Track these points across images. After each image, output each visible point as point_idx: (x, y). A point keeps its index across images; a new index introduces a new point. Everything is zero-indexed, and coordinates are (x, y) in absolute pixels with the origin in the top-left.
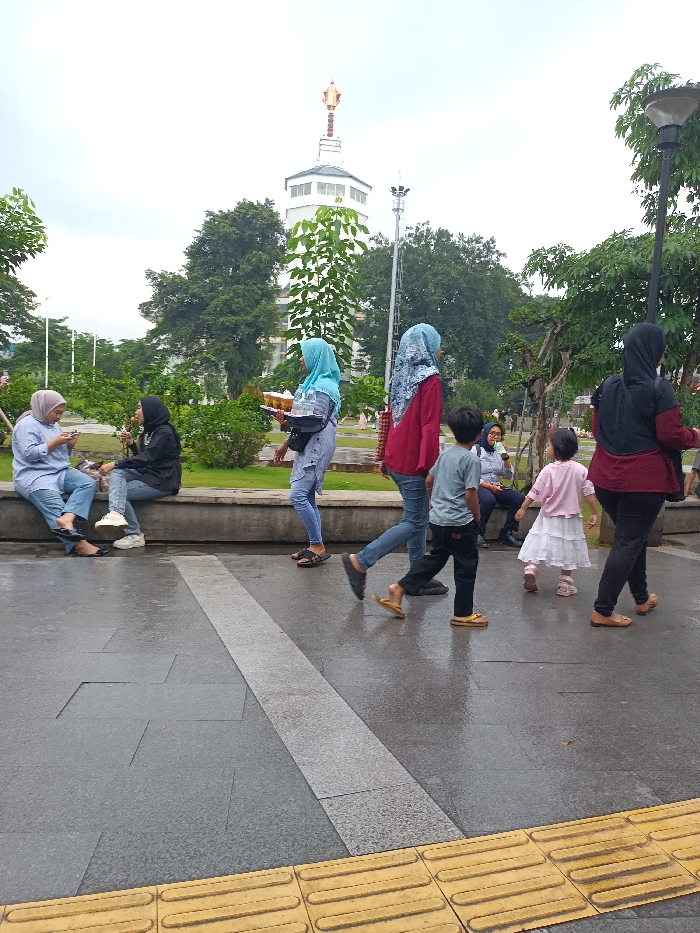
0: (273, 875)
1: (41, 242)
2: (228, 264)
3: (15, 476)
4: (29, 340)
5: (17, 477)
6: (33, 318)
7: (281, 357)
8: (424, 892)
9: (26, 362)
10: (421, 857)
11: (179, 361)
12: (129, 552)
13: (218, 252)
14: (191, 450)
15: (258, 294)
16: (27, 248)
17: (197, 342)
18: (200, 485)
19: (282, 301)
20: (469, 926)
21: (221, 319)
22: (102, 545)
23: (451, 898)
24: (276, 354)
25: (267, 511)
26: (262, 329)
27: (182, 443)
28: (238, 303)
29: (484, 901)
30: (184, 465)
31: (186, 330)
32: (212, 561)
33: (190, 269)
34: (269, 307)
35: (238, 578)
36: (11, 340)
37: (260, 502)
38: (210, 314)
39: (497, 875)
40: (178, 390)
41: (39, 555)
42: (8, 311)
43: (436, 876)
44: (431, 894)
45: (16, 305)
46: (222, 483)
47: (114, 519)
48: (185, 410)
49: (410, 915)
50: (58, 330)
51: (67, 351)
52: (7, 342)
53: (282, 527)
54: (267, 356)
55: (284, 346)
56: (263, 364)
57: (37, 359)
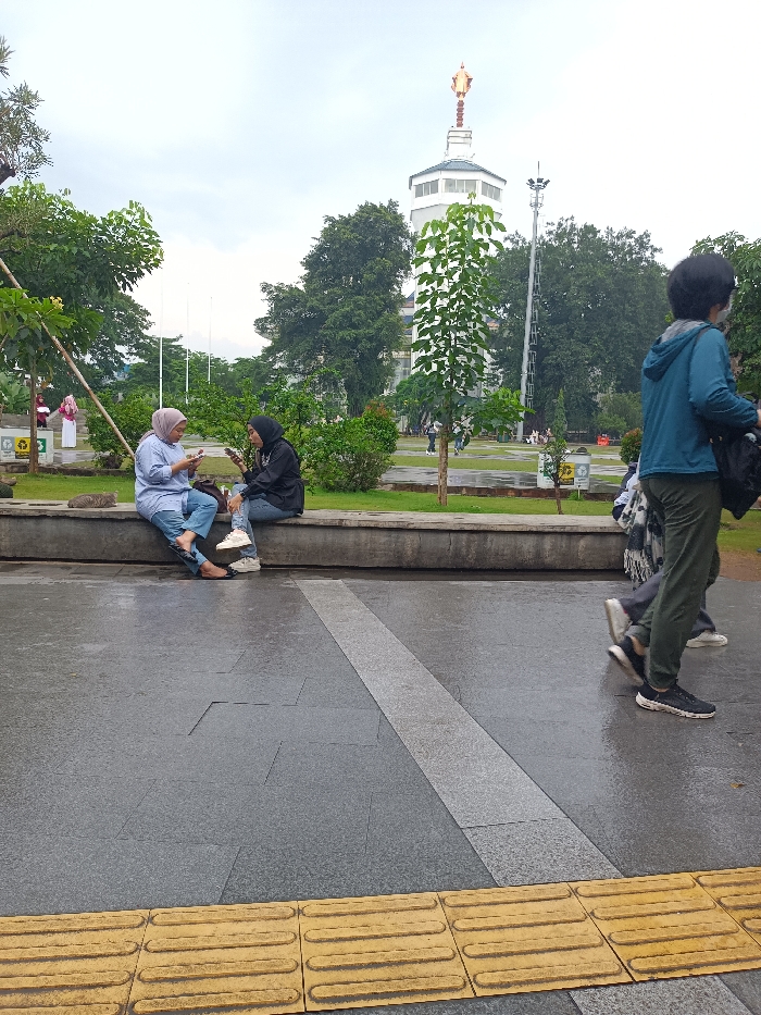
0: (412, 899)
1: (158, 256)
2: (348, 273)
3: (137, 497)
4: (142, 361)
6: (147, 337)
7: (405, 373)
8: (578, 928)
9: (140, 383)
10: (575, 892)
11: (297, 379)
13: (337, 261)
14: (312, 471)
15: (380, 305)
16: (143, 264)
17: (315, 359)
18: (322, 508)
19: (405, 312)
20: (629, 965)
21: (340, 334)
23: (610, 937)
24: (399, 369)
25: (394, 534)
26: (384, 343)
27: (303, 464)
28: (359, 315)
29: (646, 942)
31: (304, 346)
32: (337, 586)
33: (308, 280)
34: (393, 319)
36: (126, 362)
37: (387, 526)
38: (329, 328)
39: (659, 916)
40: (300, 407)
41: (162, 578)
42: (122, 331)
43: (592, 913)
44: (587, 931)
45: (130, 325)
46: (346, 505)
47: (237, 538)
48: (307, 428)
49: (564, 949)
50: (173, 350)
51: (181, 372)
52: (122, 364)
53: (409, 553)
54: (390, 372)
55: (407, 361)
56: (385, 381)
57: (150, 380)
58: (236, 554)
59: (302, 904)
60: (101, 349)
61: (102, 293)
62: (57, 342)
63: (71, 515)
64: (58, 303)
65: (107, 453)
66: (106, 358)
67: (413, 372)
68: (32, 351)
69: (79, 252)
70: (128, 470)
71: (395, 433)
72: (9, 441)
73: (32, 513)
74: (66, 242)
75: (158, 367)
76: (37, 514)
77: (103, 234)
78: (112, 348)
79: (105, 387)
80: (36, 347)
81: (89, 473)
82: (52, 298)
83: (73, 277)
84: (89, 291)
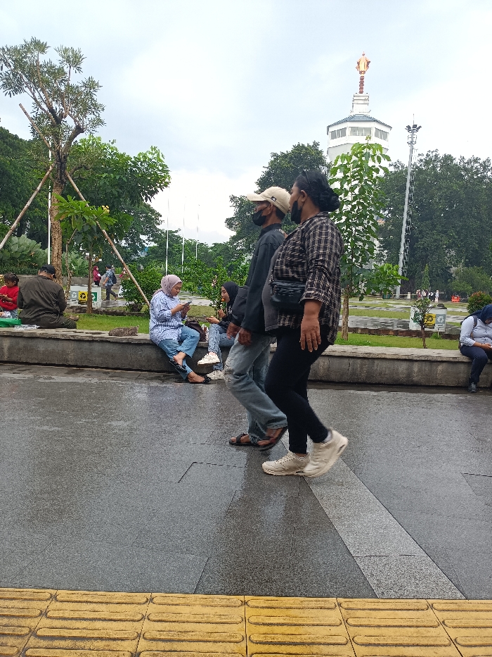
0: (321, 602)
1: (167, 180)
4: (156, 245)
6: (159, 230)
8: (433, 632)
9: (154, 259)
10: (432, 607)
16: (158, 185)
23: (455, 640)
29: (482, 645)
36: (146, 245)
41: (164, 381)
43: (443, 622)
44: (440, 634)
45: (149, 223)
47: (211, 358)
49: (423, 645)
50: (175, 238)
51: (179, 252)
52: (143, 246)
57: (161, 257)
58: (210, 367)
59: (247, 598)
60: (131, 237)
61: (133, 203)
62: (105, 233)
63: (111, 340)
64: (106, 209)
65: (133, 302)
66: (134, 243)
68: (90, 238)
69: (120, 178)
70: (145, 313)
72: (75, 293)
73: (87, 339)
74: (112, 172)
75: (165, 249)
76: (90, 339)
77: (134, 167)
78: (138, 237)
79: (133, 261)
80: (93, 236)
81: (122, 314)
82: (103, 206)
83: (116, 194)
84: (125, 202)
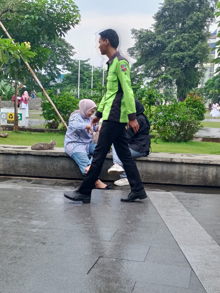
1: (78, 19)
2: (178, 22)
3: (65, 144)
4: (70, 72)
5: (67, 145)
6: (72, 60)
7: (210, 75)
9: (68, 84)
11: (149, 80)
12: (122, 188)
13: (173, 15)
14: (156, 131)
15: (197, 38)
16: (70, 23)
17: (160, 69)
18: (161, 151)
19: (211, 41)
21: (174, 55)
22: (109, 183)
24: (207, 74)
25: (202, 167)
26: (199, 59)
27: (152, 127)
28: (184, 44)
30: (152, 140)
31: (153, 62)
32: (169, 195)
33: (157, 26)
34: (204, 45)
35: (185, 206)
36: (61, 73)
37: (197, 162)
38: (167, 52)
40: (150, 96)
41: (76, 187)
42: (60, 57)
45: (64, 54)
46: (174, 150)
48: (153, 108)
50: (85, 66)
51: (89, 78)
52: (59, 74)
53: (211, 178)
54: (201, 75)
55: (212, 69)
56: (199, 80)
57: (74, 82)
60: (50, 67)
61: (50, 39)
62: (28, 64)
63: (32, 153)
64: (28, 45)
65: (51, 121)
66: (52, 71)
67: (215, 75)
68: (16, 69)
69: (39, 19)
70: (61, 130)
71: (204, 110)
72: (4, 115)
73: (14, 152)
74: (33, 13)
75: (77, 76)
76: (16, 153)
77: (51, 8)
78: (55, 66)
79: (51, 86)
80: (18, 67)
81: (42, 131)
82: (25, 43)
83: (36, 31)
84: (43, 38)
